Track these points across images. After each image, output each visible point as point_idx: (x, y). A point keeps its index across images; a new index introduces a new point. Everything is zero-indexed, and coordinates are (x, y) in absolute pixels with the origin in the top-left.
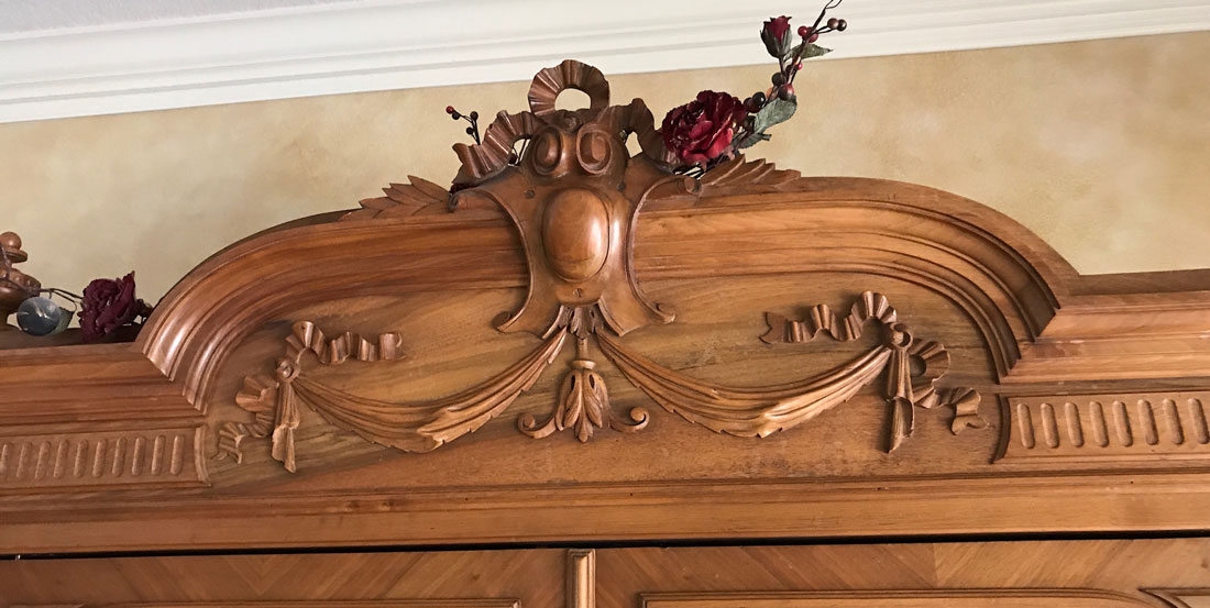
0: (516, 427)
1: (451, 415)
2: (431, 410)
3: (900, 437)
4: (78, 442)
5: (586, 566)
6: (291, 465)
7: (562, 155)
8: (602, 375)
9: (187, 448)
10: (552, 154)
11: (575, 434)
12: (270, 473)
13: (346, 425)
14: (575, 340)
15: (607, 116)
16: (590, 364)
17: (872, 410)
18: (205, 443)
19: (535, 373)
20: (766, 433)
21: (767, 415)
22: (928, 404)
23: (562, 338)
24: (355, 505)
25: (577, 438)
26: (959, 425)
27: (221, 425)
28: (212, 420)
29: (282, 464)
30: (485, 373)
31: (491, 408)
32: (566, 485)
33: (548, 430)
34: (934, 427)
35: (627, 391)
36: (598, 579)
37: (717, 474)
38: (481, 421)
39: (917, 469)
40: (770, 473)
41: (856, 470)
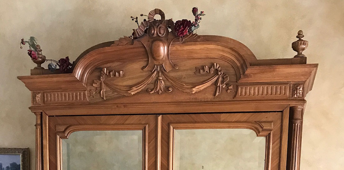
0: (147, 91)
1: (134, 89)
2: (131, 87)
3: (217, 94)
4: (63, 93)
5: (160, 118)
6: (105, 99)
7: (155, 32)
8: (164, 80)
9: (84, 94)
10: (153, 32)
11: (158, 92)
12: (101, 100)
13: (114, 90)
14: (158, 73)
15: (164, 22)
16: (161, 78)
17: (213, 88)
18: (88, 94)
19: (150, 80)
20: (194, 93)
21: (194, 89)
22: (224, 87)
23: (156, 72)
24: (117, 106)
25: (158, 93)
26: (229, 91)
27: (90, 90)
28: (88, 89)
29: (103, 98)
30: (141, 80)
31: (142, 87)
32: (156, 103)
33: (153, 92)
34: (224, 91)
35: (168, 84)
36: (162, 120)
37: (184, 101)
38: (140, 90)
39: (220, 100)
40: (194, 100)
41: (209, 100)
